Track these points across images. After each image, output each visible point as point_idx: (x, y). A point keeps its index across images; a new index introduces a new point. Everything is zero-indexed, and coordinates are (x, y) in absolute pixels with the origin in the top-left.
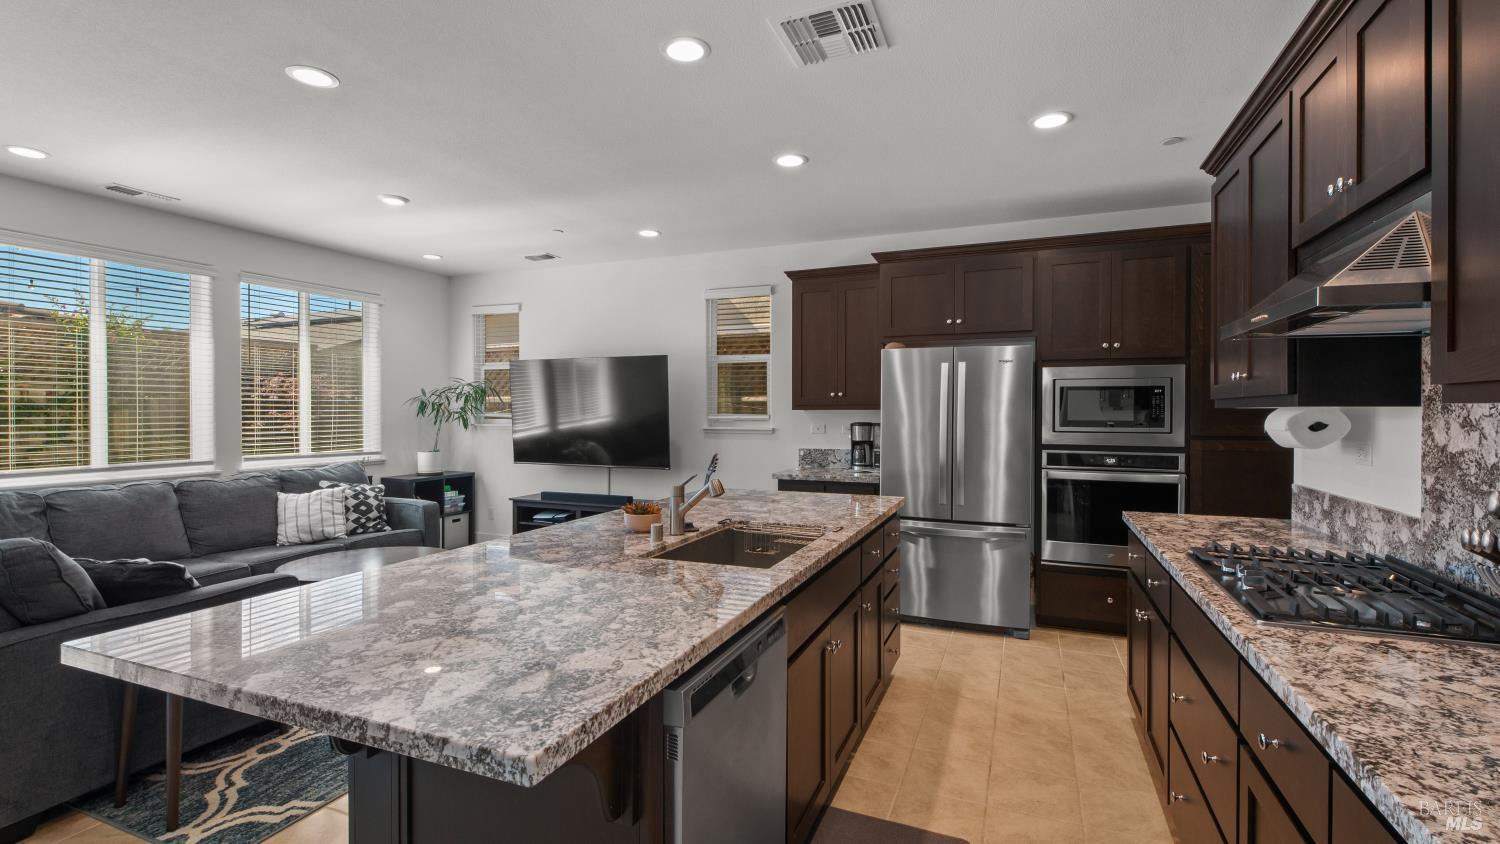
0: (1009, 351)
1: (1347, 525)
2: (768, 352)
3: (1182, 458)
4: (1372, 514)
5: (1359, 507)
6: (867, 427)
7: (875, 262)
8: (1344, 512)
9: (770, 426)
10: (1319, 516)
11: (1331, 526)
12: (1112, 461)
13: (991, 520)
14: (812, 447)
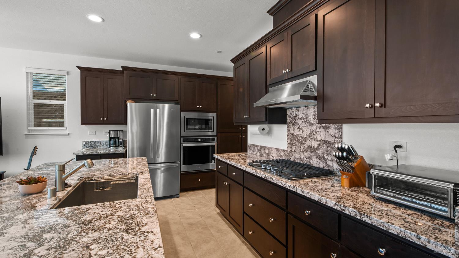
0: (167, 106)
1: (265, 152)
2: (65, 100)
3: (216, 138)
4: (273, 149)
5: (269, 148)
6: (116, 132)
7: (121, 70)
8: (265, 149)
9: (67, 132)
10: (257, 151)
11: (261, 153)
12: (200, 140)
13: (160, 162)
14: (89, 140)
